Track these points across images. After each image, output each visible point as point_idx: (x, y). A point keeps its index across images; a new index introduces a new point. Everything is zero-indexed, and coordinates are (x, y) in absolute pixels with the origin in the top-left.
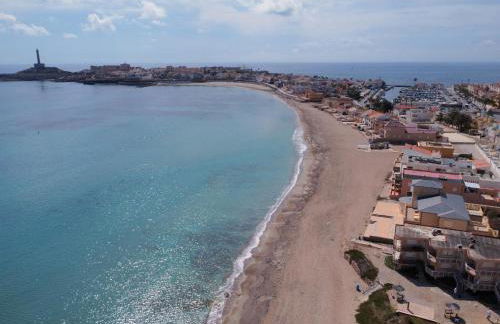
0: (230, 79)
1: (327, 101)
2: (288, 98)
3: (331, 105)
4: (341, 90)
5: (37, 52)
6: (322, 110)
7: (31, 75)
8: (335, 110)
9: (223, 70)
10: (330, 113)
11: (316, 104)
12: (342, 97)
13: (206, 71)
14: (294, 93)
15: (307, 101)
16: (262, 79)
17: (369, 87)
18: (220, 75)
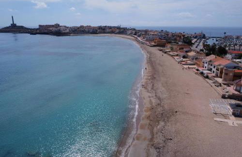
0: (112, 32)
1: (169, 46)
2: (143, 43)
3: (172, 49)
4: (178, 38)
5: (12, 17)
6: (166, 53)
7: (9, 29)
8: (176, 53)
9: (110, 28)
10: (172, 56)
11: (162, 48)
12: (180, 43)
13: (100, 28)
14: (147, 40)
15: (154, 46)
16: (130, 32)
17: (196, 37)
18: (108, 30)
